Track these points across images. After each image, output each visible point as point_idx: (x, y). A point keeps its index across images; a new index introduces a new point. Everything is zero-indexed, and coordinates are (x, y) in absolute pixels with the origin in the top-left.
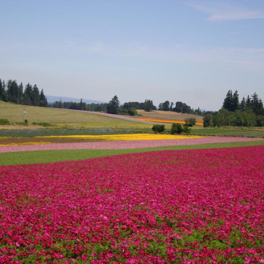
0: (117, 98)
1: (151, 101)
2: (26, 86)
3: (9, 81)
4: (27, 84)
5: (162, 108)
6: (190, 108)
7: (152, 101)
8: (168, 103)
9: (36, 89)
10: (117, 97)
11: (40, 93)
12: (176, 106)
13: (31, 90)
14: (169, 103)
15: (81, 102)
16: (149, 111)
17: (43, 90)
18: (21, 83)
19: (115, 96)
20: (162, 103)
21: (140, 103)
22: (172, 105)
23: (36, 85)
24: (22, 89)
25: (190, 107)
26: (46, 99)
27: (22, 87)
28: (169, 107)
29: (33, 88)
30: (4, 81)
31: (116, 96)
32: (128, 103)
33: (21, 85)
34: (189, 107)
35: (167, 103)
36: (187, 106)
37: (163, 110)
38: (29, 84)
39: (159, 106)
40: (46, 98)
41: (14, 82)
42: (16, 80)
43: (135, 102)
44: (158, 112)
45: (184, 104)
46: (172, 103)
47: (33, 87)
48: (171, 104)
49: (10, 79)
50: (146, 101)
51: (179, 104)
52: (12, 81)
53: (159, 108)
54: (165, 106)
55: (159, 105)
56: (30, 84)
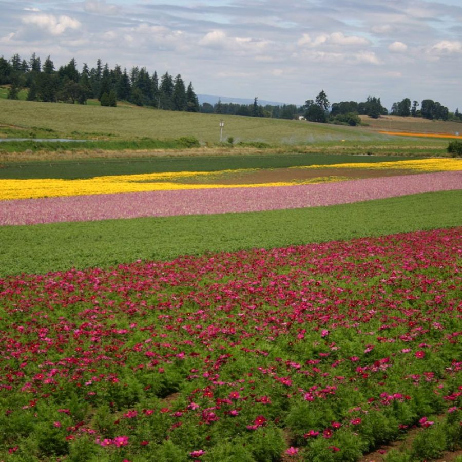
0: (326, 96)
1: (377, 99)
2: (162, 77)
3: (134, 69)
4: (165, 74)
5: (397, 112)
6: (448, 110)
7: (379, 99)
8: (408, 103)
9: (180, 83)
10: (324, 94)
11: (186, 90)
12: (422, 107)
13: (171, 84)
14: (410, 102)
15: (255, 103)
16: (376, 118)
17: (192, 84)
18: (156, 73)
19: (321, 91)
20: (397, 102)
21: (358, 103)
22: (415, 105)
23: (179, 76)
24: (157, 84)
25: (448, 108)
26: (197, 100)
27: (157, 80)
28: (411, 109)
29: (174, 81)
30: (125, 70)
31: (323, 92)
32: (339, 104)
33: (155, 76)
34: (446, 108)
35: (406, 102)
36: (443, 107)
37: (399, 115)
38: (167, 74)
39: (393, 108)
40: (197, 98)
41: (142, 70)
42: (145, 68)
43: (349, 101)
44: (391, 119)
45: (437, 103)
46: (416, 102)
47: (174, 78)
48: (414, 103)
49: (136, 66)
50: (368, 99)
51: (428, 104)
52: (140, 70)
53: (392, 111)
54: (403, 108)
55: (392, 106)
56: (170, 74)
